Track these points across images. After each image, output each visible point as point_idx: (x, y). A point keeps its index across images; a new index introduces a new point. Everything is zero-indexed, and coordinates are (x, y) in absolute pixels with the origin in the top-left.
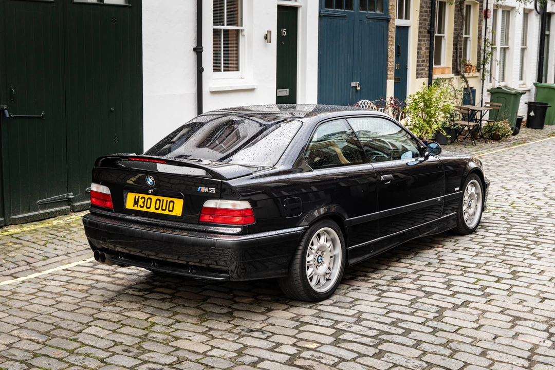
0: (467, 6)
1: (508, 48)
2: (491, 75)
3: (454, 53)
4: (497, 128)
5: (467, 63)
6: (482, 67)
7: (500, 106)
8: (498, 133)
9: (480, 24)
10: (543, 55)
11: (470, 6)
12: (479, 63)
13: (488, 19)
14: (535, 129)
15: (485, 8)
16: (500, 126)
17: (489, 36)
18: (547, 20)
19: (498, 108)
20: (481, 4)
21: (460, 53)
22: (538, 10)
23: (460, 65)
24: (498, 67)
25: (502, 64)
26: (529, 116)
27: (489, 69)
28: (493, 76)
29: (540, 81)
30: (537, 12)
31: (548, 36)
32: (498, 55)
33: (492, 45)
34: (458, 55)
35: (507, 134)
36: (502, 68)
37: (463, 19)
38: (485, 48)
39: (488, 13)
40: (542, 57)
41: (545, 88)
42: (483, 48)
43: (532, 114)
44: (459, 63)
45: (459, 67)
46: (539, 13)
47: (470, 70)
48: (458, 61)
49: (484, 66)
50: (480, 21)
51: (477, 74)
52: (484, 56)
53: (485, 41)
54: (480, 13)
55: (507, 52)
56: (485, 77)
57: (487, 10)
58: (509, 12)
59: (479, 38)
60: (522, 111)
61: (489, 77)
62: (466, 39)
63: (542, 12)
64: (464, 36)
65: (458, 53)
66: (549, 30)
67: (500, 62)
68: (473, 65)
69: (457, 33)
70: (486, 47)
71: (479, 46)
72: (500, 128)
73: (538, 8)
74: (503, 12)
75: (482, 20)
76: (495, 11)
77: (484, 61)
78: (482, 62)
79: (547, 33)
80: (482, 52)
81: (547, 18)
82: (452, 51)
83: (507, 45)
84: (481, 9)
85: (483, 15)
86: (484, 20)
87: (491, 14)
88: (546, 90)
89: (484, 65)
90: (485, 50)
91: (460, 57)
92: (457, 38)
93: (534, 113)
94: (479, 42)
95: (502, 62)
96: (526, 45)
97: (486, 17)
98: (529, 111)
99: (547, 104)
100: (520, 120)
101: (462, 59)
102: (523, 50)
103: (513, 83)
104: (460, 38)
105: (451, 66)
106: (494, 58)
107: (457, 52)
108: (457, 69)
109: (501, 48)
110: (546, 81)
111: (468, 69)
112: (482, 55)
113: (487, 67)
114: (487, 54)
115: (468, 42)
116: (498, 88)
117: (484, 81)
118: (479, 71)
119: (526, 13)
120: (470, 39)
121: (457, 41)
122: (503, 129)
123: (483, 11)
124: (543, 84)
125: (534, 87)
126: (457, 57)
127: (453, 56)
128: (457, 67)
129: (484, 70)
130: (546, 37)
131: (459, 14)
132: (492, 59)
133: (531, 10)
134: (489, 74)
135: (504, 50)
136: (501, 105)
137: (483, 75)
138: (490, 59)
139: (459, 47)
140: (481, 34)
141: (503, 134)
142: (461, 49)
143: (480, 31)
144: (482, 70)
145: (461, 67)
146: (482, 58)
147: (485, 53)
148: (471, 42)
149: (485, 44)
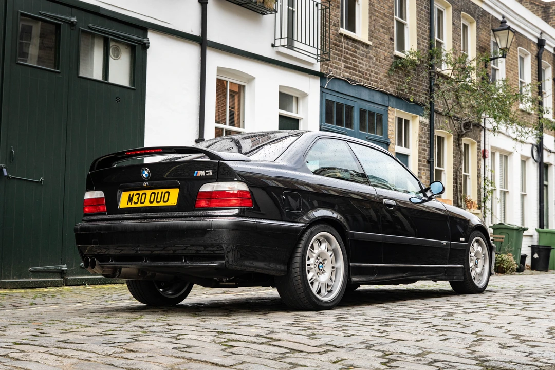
0: (465, 144)
1: (508, 192)
2: (492, 213)
3: (454, 186)
4: (501, 261)
5: (468, 199)
6: (483, 204)
8: (502, 265)
9: (478, 163)
10: (543, 202)
11: (468, 145)
12: (479, 202)
13: (486, 159)
14: (540, 271)
15: (482, 148)
16: (504, 258)
17: (488, 175)
18: (544, 171)
19: (501, 240)
20: (479, 144)
21: (461, 188)
22: (535, 159)
23: (461, 200)
24: (498, 205)
25: (502, 202)
26: (533, 258)
27: (490, 207)
28: (494, 214)
29: (542, 227)
30: (534, 160)
31: (547, 186)
32: (497, 194)
33: (491, 183)
34: (459, 189)
35: (511, 267)
36: (502, 206)
37: (461, 154)
38: (485, 186)
39: (486, 153)
40: (542, 204)
41: (547, 233)
42: (482, 186)
43: (536, 256)
44: (459, 197)
45: (459, 201)
46: (536, 161)
47: (471, 206)
48: (459, 195)
49: (485, 204)
50: (479, 160)
51: (479, 211)
52: (485, 194)
53: (485, 180)
54: (478, 152)
55: (507, 195)
56: (486, 214)
57: (484, 150)
58: (506, 157)
59: (479, 177)
60: (525, 250)
61: (490, 215)
62: (466, 177)
63: (539, 160)
64: (463, 173)
65: (459, 187)
66: (547, 180)
67: (500, 200)
68: (473, 201)
69: (456, 168)
70: (486, 186)
71: (479, 184)
72: (504, 260)
73: (535, 156)
74: (501, 156)
75: (480, 160)
76: (493, 154)
77: (484, 199)
78: (482, 200)
79: (545, 183)
80: (482, 190)
81: (544, 169)
82: (452, 184)
83: (507, 189)
84: (479, 149)
85: (481, 155)
86: (482, 160)
87: (489, 154)
88: (548, 235)
89: (484, 202)
90: (485, 189)
91: (461, 192)
92: (457, 173)
93: (538, 255)
94: (478, 180)
95: (502, 201)
96: (525, 192)
97: (484, 157)
98: (533, 254)
99: (550, 247)
100: (524, 258)
101: (462, 195)
102: (523, 196)
103: (514, 220)
104: (460, 173)
105: (452, 199)
106: (494, 197)
107: (457, 186)
108: (458, 203)
109: (501, 191)
110: (548, 227)
111: (469, 205)
112: (482, 194)
113: (488, 204)
114: (487, 192)
115: (468, 180)
116: (500, 224)
117: (486, 218)
118: (479, 208)
119: (524, 162)
120: (470, 177)
121: (457, 176)
122: (507, 262)
123: (481, 151)
124: (545, 229)
125: (536, 233)
126: (457, 192)
127: (454, 189)
128: (458, 201)
129: (485, 208)
130: (545, 187)
131: (458, 150)
132: (492, 197)
133: (528, 158)
134: (490, 212)
135: (505, 193)
136: (504, 237)
137: (485, 213)
138: (490, 197)
139: (459, 182)
140: (480, 173)
141: (507, 267)
142: (461, 184)
143: (479, 170)
144: (483, 208)
145: (461, 202)
146: (482, 197)
147: (485, 191)
148: (471, 180)
149: (484, 183)
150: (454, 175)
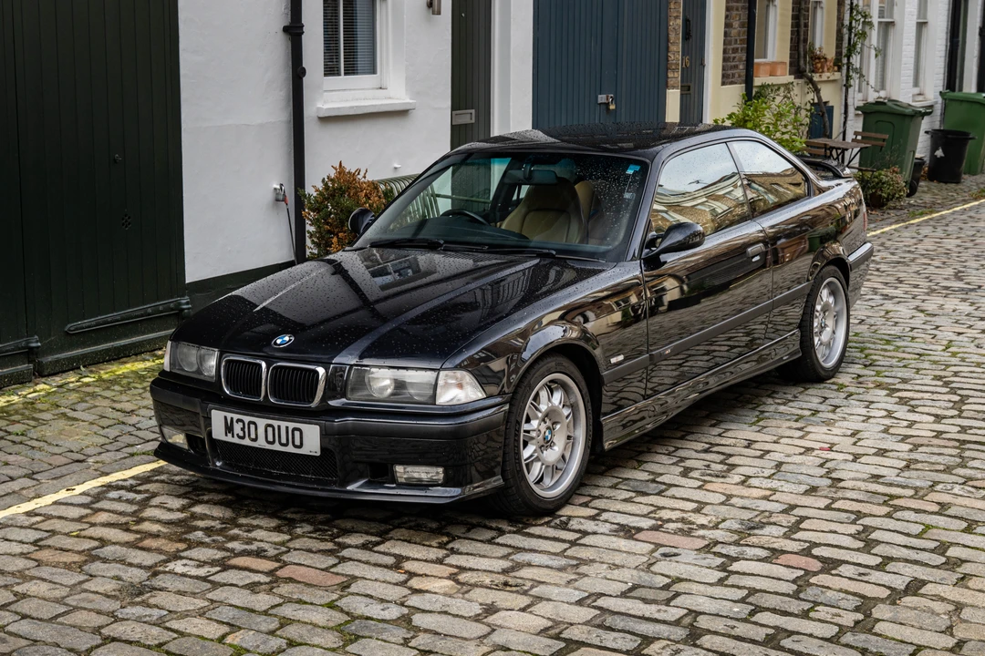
1: (893, 22)
2: (861, 77)
3: (792, 32)
4: (878, 183)
5: (818, 53)
6: (845, 61)
7: (884, 140)
8: (880, 193)
10: (957, 37)
12: (839, 54)
14: (946, 183)
16: (885, 179)
19: (881, 143)
21: (805, 33)
23: (805, 57)
24: (874, 62)
26: (933, 156)
27: (859, 66)
28: (865, 78)
29: (951, 87)
32: (874, 37)
33: (865, 17)
34: (802, 38)
35: (897, 195)
38: (851, 23)
40: (954, 40)
41: (960, 100)
42: (847, 22)
43: (939, 153)
44: (802, 53)
45: (802, 62)
47: (822, 67)
48: (801, 50)
49: (849, 59)
51: (837, 75)
52: (850, 39)
53: (852, 9)
55: (892, 32)
56: (851, 81)
60: (922, 147)
61: (858, 81)
62: (816, 5)
65: (802, 33)
68: (829, 57)
70: (854, 22)
71: (840, 20)
72: (884, 183)
77: (849, 50)
78: (845, 51)
80: (845, 31)
82: (789, 29)
83: (891, 17)
88: (964, 106)
89: (849, 57)
90: (850, 28)
91: (805, 41)
93: (944, 152)
94: (839, 11)
96: (925, 17)
98: (934, 149)
99: (967, 134)
100: (918, 167)
101: (807, 46)
102: (920, 26)
103: (903, 92)
105: (787, 60)
106: (867, 43)
107: (798, 32)
108: (799, 65)
109: (880, 23)
111: (819, 65)
112: (846, 37)
113: (856, 60)
114: (855, 35)
115: (820, 11)
116: (877, 103)
117: (850, 90)
118: (839, 69)
120: (822, 5)
121: (799, 10)
122: (890, 185)
124: (957, 93)
125: (940, 100)
126: (798, 43)
127: (792, 39)
128: (799, 61)
129: (848, 68)
132: (862, 44)
134: (858, 75)
135: (886, 27)
136: (887, 137)
137: (848, 77)
138: (860, 46)
139: (802, 22)
141: (889, 194)
142: (806, 25)
144: (845, 68)
145: (805, 61)
146: (845, 44)
147: (850, 34)
148: (825, 10)
149: (851, 16)
150: (793, 11)
